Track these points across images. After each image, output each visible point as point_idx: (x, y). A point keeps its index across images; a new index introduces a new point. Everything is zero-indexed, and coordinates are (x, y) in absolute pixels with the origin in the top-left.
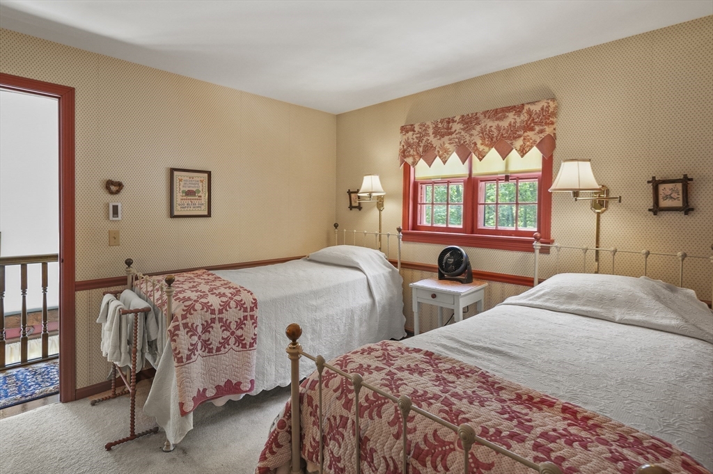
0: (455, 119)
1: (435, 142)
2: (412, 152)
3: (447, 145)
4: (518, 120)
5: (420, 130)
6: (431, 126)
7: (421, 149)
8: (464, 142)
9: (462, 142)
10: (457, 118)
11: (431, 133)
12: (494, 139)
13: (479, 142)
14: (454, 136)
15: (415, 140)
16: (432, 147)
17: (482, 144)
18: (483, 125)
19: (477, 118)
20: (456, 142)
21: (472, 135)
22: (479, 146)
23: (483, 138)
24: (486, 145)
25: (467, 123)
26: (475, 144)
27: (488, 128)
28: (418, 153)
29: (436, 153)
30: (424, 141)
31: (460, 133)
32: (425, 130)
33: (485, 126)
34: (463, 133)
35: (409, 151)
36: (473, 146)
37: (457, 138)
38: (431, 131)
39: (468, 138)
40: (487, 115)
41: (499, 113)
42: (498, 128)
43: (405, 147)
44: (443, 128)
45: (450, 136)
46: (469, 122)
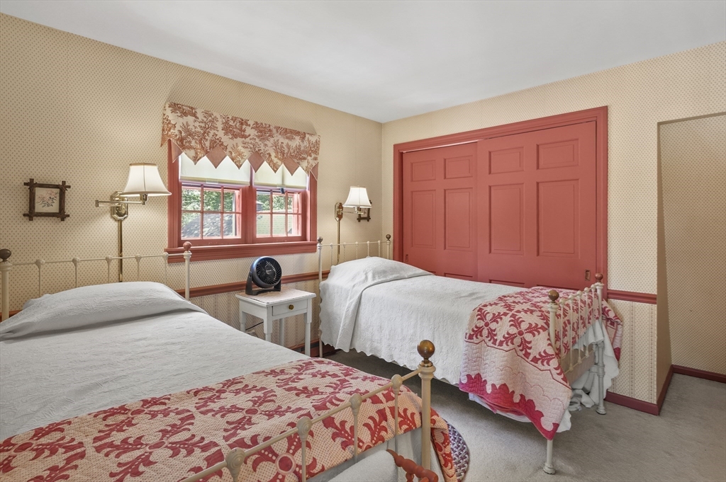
0: (249, 123)
1: (226, 140)
2: (193, 144)
3: (240, 148)
4: (302, 145)
5: (205, 119)
6: (220, 120)
7: (207, 144)
8: (259, 150)
9: (257, 150)
10: (251, 123)
11: (220, 129)
12: (285, 156)
13: (273, 155)
14: (248, 140)
15: (199, 129)
16: (222, 144)
17: (276, 157)
18: (276, 139)
19: (270, 131)
20: (251, 148)
21: (266, 145)
22: (273, 157)
23: (276, 152)
24: (279, 159)
25: (261, 132)
26: (270, 155)
27: (280, 143)
28: (203, 148)
29: (227, 152)
30: (211, 135)
31: (255, 139)
32: (212, 122)
33: (278, 141)
34: (257, 140)
35: (190, 142)
36: (268, 156)
37: (251, 143)
38: (219, 125)
39: (262, 147)
40: (279, 131)
41: (289, 133)
42: (288, 147)
43: (183, 134)
44: (236, 128)
45: (244, 139)
46: (264, 131)
